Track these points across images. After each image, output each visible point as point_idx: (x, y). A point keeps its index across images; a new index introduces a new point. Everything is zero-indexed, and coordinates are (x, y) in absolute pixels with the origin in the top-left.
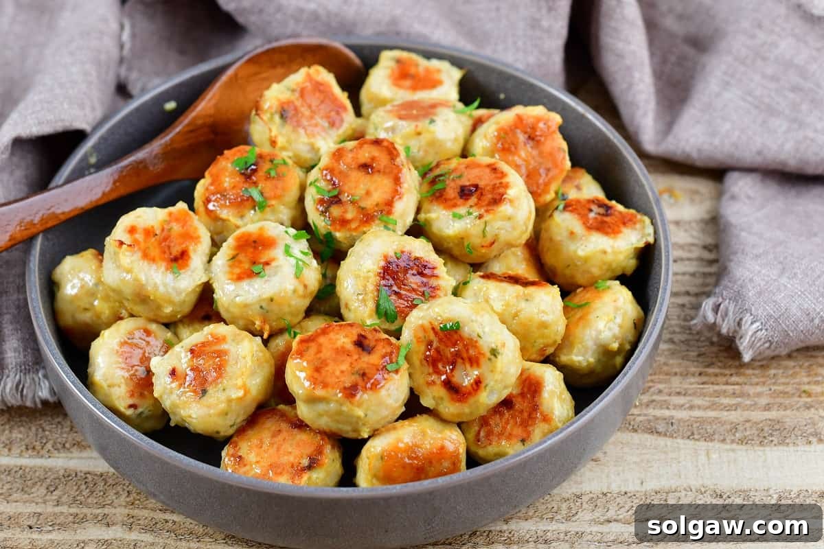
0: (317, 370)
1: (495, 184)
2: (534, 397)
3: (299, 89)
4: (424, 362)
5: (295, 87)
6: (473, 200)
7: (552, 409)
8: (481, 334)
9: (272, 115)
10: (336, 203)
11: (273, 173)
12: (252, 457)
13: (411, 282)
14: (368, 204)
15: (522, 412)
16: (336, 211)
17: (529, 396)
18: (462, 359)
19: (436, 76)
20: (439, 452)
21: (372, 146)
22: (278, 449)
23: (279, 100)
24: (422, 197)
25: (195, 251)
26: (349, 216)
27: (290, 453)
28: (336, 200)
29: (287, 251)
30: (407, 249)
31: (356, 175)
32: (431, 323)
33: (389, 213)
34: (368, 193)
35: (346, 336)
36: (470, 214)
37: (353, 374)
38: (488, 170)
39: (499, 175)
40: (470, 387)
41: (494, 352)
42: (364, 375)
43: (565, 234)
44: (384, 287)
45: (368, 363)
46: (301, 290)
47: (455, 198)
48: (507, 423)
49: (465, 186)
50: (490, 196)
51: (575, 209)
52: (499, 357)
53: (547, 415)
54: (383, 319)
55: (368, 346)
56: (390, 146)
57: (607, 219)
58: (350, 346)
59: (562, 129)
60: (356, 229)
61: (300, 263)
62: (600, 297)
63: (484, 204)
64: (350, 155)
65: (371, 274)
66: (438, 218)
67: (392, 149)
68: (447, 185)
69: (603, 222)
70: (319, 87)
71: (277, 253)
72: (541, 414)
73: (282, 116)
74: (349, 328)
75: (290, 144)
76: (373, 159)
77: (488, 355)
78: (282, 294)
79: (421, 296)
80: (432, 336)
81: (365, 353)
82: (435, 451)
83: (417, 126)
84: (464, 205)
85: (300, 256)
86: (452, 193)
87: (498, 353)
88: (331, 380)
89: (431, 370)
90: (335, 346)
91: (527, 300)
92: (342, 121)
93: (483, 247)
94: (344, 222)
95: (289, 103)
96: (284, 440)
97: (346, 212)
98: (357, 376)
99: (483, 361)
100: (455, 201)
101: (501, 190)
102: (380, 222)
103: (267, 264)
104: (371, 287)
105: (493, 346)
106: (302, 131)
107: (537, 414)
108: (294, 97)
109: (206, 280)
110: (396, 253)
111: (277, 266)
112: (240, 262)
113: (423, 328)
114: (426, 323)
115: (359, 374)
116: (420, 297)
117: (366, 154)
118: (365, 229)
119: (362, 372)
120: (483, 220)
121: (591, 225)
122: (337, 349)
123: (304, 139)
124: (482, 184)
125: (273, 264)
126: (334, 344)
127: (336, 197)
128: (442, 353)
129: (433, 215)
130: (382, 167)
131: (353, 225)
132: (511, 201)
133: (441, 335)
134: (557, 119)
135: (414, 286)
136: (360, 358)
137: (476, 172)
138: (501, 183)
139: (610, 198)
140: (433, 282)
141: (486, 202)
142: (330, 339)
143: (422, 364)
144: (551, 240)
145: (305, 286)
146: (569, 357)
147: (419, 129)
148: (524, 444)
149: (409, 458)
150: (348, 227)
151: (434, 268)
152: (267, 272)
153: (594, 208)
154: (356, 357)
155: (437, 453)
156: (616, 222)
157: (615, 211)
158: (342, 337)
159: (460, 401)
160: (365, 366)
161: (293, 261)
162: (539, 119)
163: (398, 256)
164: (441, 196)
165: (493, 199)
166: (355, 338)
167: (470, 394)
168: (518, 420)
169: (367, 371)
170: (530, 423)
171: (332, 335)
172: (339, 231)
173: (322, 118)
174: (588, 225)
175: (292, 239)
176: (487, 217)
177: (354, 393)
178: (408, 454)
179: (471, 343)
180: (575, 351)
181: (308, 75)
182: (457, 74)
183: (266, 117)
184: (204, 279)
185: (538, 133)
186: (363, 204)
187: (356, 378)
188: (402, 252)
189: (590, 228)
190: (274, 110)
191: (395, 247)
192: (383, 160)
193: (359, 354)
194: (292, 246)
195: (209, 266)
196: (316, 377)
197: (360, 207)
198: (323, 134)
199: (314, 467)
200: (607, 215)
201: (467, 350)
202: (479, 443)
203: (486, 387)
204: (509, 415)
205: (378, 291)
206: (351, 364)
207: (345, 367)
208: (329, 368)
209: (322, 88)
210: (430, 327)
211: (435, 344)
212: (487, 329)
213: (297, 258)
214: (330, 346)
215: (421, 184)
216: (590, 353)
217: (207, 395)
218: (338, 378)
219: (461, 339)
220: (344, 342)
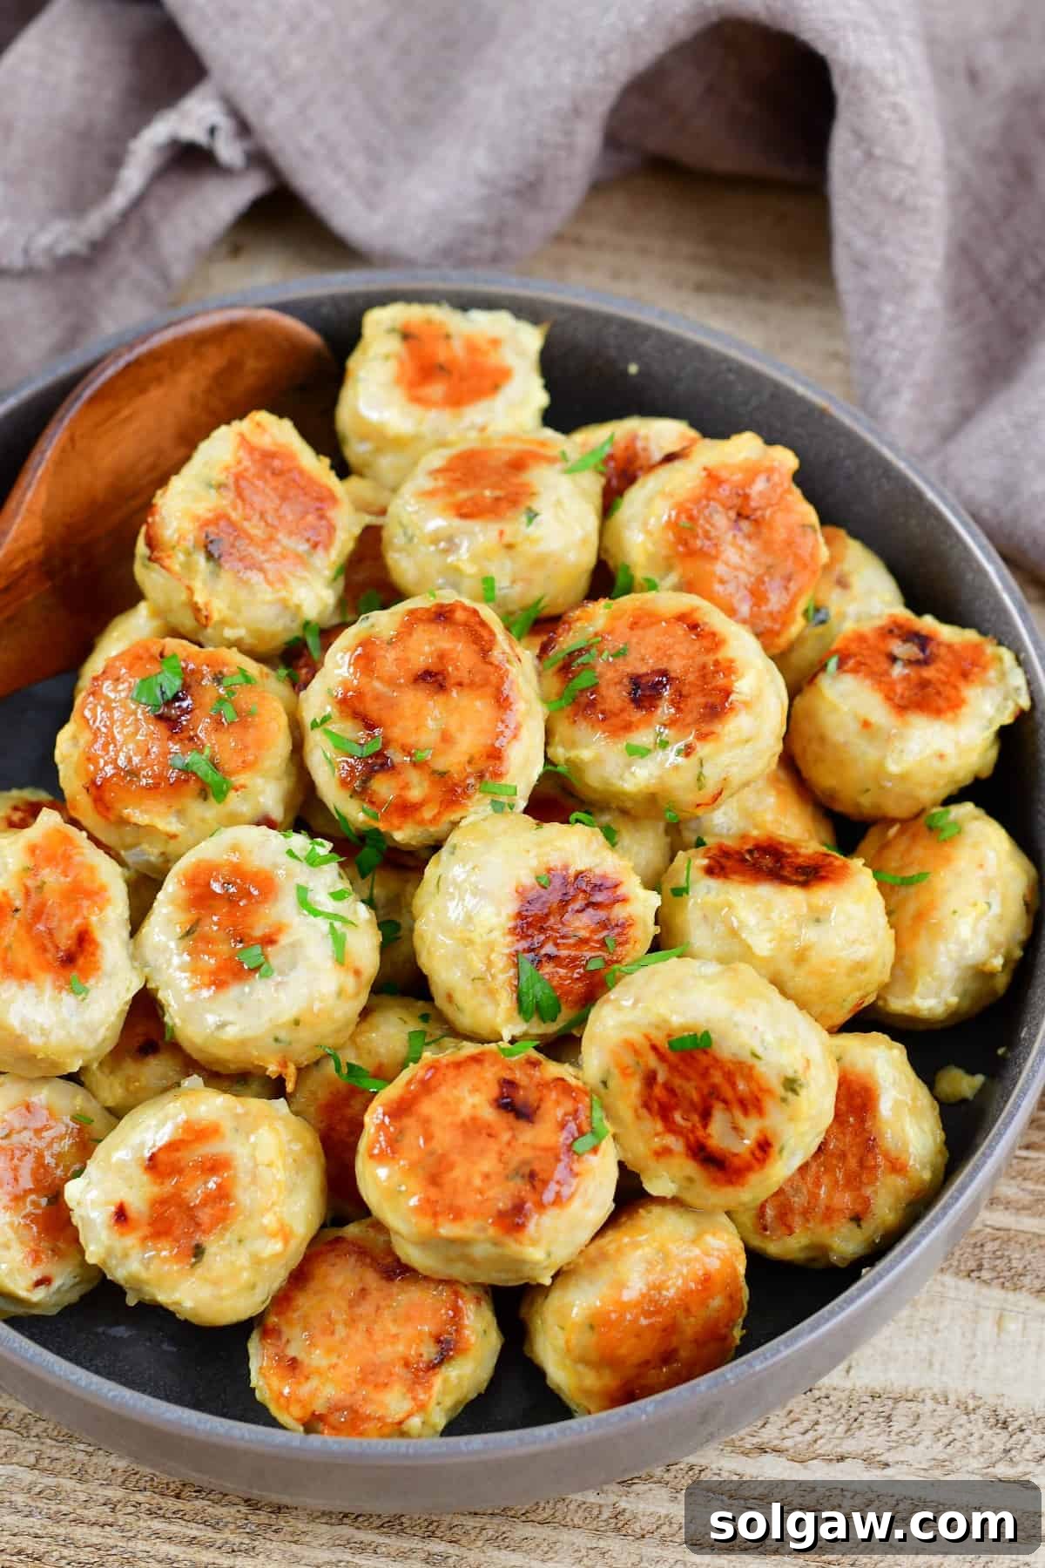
0: (434, 1180)
1: (704, 667)
2: (862, 1121)
3: (231, 481)
4: (643, 1112)
5: (222, 478)
6: (665, 710)
7: (906, 1144)
8: (759, 1051)
9: (188, 554)
10: (383, 765)
11: (229, 713)
12: (317, 1358)
13: (577, 928)
14: (453, 761)
15: (843, 1156)
16: (384, 787)
17: (851, 1119)
18: (725, 1102)
19: (494, 359)
20: (700, 1287)
21: (433, 627)
22: (369, 1331)
23: (196, 518)
24: (551, 712)
25: (102, 923)
26: (416, 794)
27: (396, 1336)
28: (378, 763)
29: (304, 901)
30: (555, 861)
31: (413, 699)
32: (647, 1037)
33: (497, 775)
34: (446, 738)
35: (475, 1090)
36: (664, 745)
37: (507, 1178)
38: (680, 630)
39: (706, 643)
40: (748, 1157)
41: (791, 1085)
42: (532, 1176)
43: (854, 727)
44: (526, 955)
45: (534, 1147)
46: (350, 983)
47: (622, 710)
48: (818, 1185)
49: (639, 677)
50: (700, 700)
51: (860, 664)
52: (803, 1092)
53: (897, 1159)
54: (535, 1019)
55: (526, 1104)
56: (473, 620)
57: (929, 673)
58: (489, 1114)
59: (800, 479)
60: (434, 820)
61: (337, 924)
62: (948, 860)
63: (689, 719)
64: (391, 655)
65: (497, 934)
66: (599, 760)
67: (478, 628)
68: (600, 676)
69: (924, 684)
70: (269, 461)
71: (284, 909)
72: (886, 1156)
73: (210, 556)
74: (475, 1068)
75: (238, 611)
76: (442, 656)
77: (780, 1091)
78: (317, 1006)
79: (599, 949)
80: (652, 1061)
81: (522, 1125)
82: (693, 1285)
83: (501, 533)
84: (649, 724)
85: (330, 906)
86: (615, 696)
87: (801, 1086)
88: (469, 1200)
89: (659, 1126)
90: (458, 1119)
91: (818, 920)
92: (331, 529)
93: (698, 805)
94: (406, 809)
95: (220, 517)
96: (378, 1308)
97: (406, 786)
98: (519, 1182)
99: (769, 1105)
100: (625, 716)
101: (720, 680)
102: (482, 795)
103: (269, 941)
104: (500, 961)
105: (790, 1074)
106: (255, 577)
107: (875, 1158)
108: (222, 501)
109: (141, 986)
110: (537, 878)
111: (293, 945)
112: (207, 940)
113: (631, 1046)
114: (636, 1036)
115: (523, 1177)
116: (600, 953)
117: (425, 647)
118: (454, 817)
119: (526, 1170)
120: (694, 759)
121: (902, 697)
122: (463, 1124)
123: (266, 594)
124: (676, 667)
125: (284, 940)
126: (456, 1113)
127: (379, 754)
128: (678, 1091)
129: (585, 754)
130: (464, 676)
131: (428, 813)
132: (746, 704)
133: (672, 1057)
134: (786, 460)
135: (584, 934)
136: (514, 1137)
137: (652, 637)
138: (717, 663)
139: (919, 612)
140: (620, 912)
141: (695, 715)
142: (445, 1103)
143: (638, 1117)
144: (822, 739)
145: (357, 973)
146: (908, 1003)
147: (507, 539)
148: (859, 1226)
149: (648, 1314)
150: (418, 816)
151: (616, 886)
152: (274, 961)
153: (899, 648)
154: (506, 1136)
155: (698, 1290)
156: (948, 676)
157: (939, 644)
158: (466, 1094)
159: (730, 1182)
160: (527, 1154)
161: (323, 925)
162: (752, 472)
163: (543, 883)
164: (592, 704)
165: (706, 706)
166: (494, 1091)
167: (749, 1168)
168: (840, 1175)
169: (537, 1167)
170: (865, 1178)
171: (444, 1092)
172: (399, 828)
173: (291, 534)
174: (897, 700)
175: (305, 867)
176: (703, 750)
177: (520, 1221)
178: (643, 1308)
179: (740, 1070)
180: (919, 989)
181: (243, 440)
182: (531, 339)
183: (177, 561)
184: (136, 986)
185: (753, 504)
186: (441, 764)
187: (518, 1186)
188: (549, 870)
189: (903, 707)
190: (189, 544)
191: (534, 863)
192: (462, 655)
193: (512, 1129)
194: (311, 885)
195: (137, 947)
196: (433, 1198)
197: (434, 772)
198: (301, 572)
199: (451, 1358)
200: (925, 662)
201: (733, 1085)
202: (768, 1233)
203: (781, 1151)
204: (818, 1166)
205: (516, 965)
206: (501, 1154)
207: (488, 1164)
208: (458, 1173)
209: (277, 463)
210: (647, 1045)
211: (661, 1078)
212: (769, 1038)
213: (328, 916)
214: (449, 1119)
215: (540, 674)
216: (949, 987)
217: (206, 1258)
218: (481, 1192)
219: (717, 1062)
220: (474, 1106)
